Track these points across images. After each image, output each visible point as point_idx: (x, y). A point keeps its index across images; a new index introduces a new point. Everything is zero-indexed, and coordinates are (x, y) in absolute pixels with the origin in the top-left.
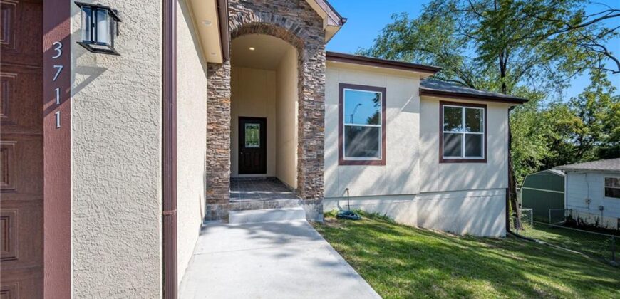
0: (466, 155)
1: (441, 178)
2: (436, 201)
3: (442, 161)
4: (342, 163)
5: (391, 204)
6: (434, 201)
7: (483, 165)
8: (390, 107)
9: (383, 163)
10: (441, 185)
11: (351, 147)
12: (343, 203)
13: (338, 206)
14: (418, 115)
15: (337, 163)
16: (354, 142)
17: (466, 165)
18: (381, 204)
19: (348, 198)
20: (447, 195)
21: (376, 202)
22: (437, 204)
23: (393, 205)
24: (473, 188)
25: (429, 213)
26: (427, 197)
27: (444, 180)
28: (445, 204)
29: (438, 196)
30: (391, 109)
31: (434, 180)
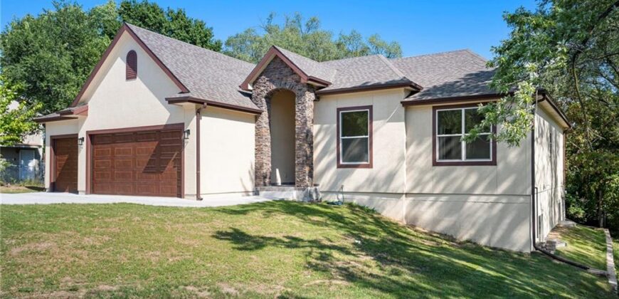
0: (467, 158)
1: (435, 180)
2: (430, 202)
3: (435, 164)
4: (339, 166)
5: (379, 200)
6: (428, 203)
7: (490, 168)
8: (377, 120)
9: (370, 166)
10: (434, 187)
11: (347, 153)
12: (341, 196)
13: (338, 198)
14: (403, 123)
15: (336, 166)
16: (349, 149)
17: (466, 168)
18: (370, 199)
19: (343, 193)
20: (444, 198)
21: (366, 198)
22: (431, 205)
23: (381, 202)
24: (476, 193)
25: (423, 213)
26: (421, 198)
27: (438, 182)
28: (441, 207)
29: (432, 198)
30: (377, 122)
31: (428, 182)
